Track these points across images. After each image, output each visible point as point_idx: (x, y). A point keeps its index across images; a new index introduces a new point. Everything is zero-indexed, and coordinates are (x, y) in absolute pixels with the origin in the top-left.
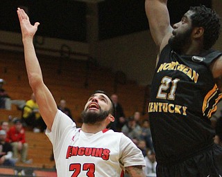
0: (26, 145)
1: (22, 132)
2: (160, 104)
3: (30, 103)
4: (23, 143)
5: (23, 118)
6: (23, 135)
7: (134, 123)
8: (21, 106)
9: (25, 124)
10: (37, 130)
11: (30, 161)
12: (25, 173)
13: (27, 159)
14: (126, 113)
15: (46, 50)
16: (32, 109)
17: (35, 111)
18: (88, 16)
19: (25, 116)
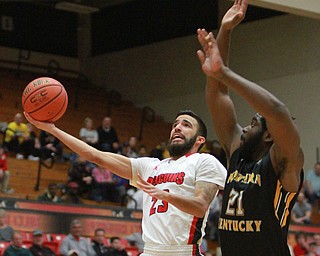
0: (7, 172)
1: (3, 158)
2: (230, 222)
3: (13, 125)
4: (4, 170)
5: (4, 142)
6: (5, 161)
7: (129, 149)
8: (3, 129)
9: (7, 150)
10: (20, 156)
11: (11, 191)
12: (6, 204)
13: (8, 189)
14: (120, 137)
15: (33, 66)
16: (15, 132)
17: (18, 134)
18: (79, 29)
19: (7, 140)
